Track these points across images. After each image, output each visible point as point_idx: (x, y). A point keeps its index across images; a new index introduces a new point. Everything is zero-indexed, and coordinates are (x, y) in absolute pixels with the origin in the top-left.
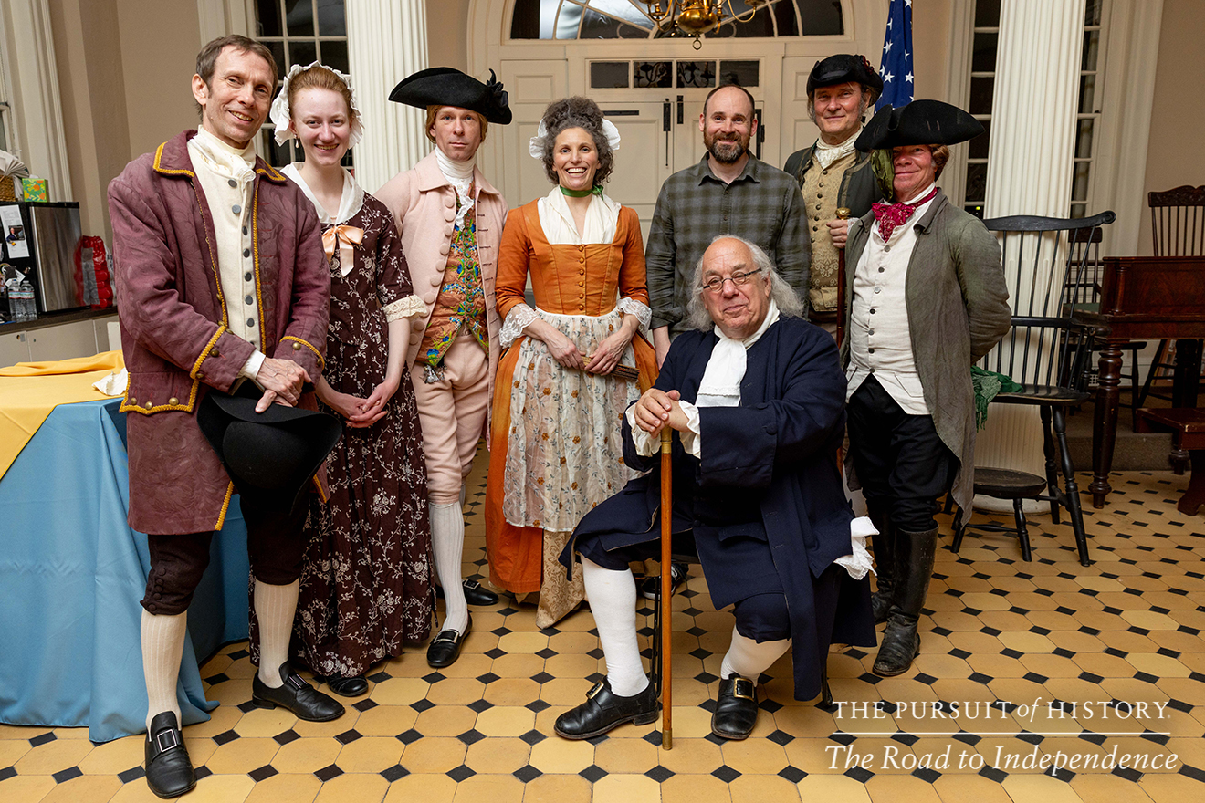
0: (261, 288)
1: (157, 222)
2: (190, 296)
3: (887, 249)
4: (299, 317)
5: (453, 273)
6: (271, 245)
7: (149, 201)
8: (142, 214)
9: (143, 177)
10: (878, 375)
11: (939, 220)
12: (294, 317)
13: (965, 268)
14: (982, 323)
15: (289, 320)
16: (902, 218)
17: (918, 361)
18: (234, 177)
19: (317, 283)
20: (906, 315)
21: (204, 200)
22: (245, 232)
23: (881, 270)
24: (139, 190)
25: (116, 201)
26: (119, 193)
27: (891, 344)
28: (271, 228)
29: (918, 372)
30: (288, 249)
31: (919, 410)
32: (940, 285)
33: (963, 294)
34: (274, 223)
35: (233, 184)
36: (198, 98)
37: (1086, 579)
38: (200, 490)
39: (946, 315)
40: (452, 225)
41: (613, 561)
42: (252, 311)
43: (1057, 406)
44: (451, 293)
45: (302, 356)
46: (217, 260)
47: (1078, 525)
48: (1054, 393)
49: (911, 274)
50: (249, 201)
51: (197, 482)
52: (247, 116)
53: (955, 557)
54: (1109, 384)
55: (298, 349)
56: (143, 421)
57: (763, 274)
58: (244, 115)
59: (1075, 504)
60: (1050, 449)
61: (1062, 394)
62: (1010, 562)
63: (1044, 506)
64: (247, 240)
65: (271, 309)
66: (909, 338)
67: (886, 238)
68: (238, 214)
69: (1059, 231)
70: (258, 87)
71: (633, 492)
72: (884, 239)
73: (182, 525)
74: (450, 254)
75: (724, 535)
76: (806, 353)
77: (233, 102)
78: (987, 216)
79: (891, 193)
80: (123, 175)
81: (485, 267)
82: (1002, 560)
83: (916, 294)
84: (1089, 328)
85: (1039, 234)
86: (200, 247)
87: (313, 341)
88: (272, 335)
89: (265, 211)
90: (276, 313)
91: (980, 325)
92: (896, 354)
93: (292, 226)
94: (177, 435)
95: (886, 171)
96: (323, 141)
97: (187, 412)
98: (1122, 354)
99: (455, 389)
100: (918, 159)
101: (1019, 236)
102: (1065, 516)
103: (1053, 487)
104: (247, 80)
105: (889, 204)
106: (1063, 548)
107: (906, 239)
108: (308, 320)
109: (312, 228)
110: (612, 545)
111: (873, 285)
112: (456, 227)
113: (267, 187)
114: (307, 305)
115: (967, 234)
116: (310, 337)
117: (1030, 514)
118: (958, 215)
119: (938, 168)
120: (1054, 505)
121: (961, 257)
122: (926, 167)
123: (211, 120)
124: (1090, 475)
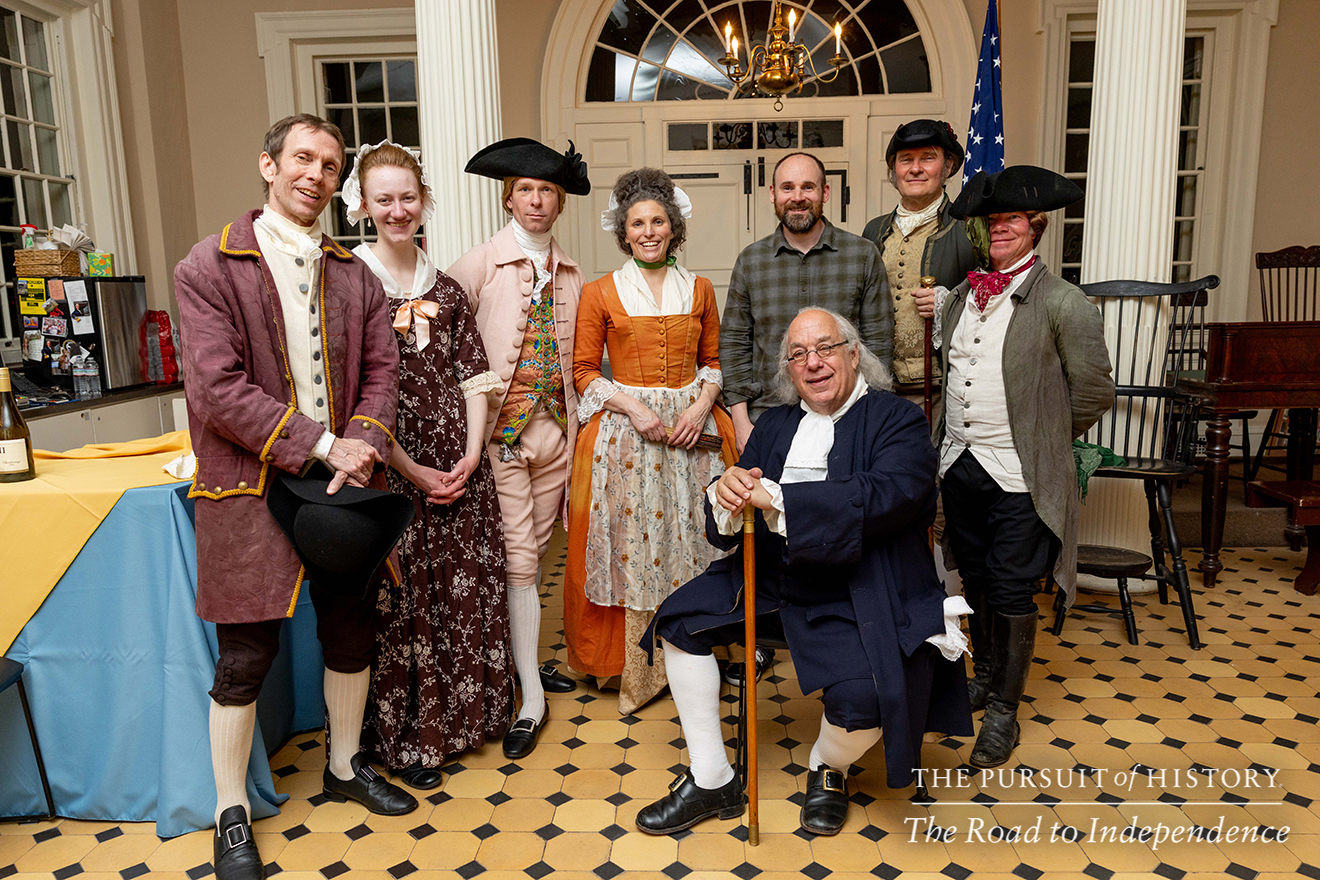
0: (330, 367)
1: (224, 304)
2: (258, 377)
3: (983, 319)
4: (367, 396)
5: (530, 348)
6: (338, 322)
7: (216, 282)
8: (209, 296)
9: (209, 258)
10: (974, 450)
11: (1038, 289)
12: (363, 396)
13: (1065, 341)
14: (1083, 397)
15: (358, 400)
16: (998, 287)
17: (1016, 436)
18: (300, 255)
19: (385, 360)
20: (1003, 388)
21: (271, 280)
22: (313, 310)
23: (977, 341)
24: (206, 272)
25: (183, 285)
26: (186, 276)
27: (988, 418)
28: (338, 306)
29: (1016, 448)
30: (355, 327)
31: (1017, 487)
32: (1039, 357)
33: (1064, 367)
34: (342, 301)
35: (300, 262)
36: (265, 176)
37: (1197, 663)
38: (271, 577)
39: (1045, 388)
40: (529, 300)
41: (695, 645)
42: (321, 391)
43: (1162, 480)
44: (528, 370)
45: (372, 436)
46: (285, 339)
47: (1186, 605)
48: (1158, 466)
49: (1008, 346)
50: (316, 279)
51: (268, 568)
52: (315, 193)
53: (1056, 640)
54: (1217, 456)
55: (368, 428)
56: (212, 506)
57: (850, 347)
58: (312, 192)
59: (1183, 585)
60: (1155, 525)
61: (1167, 467)
62: (1115, 645)
63: (1152, 585)
64: (315, 319)
65: (340, 389)
66: (1006, 413)
67: (982, 308)
68: (305, 293)
69: (1160, 296)
70: (327, 164)
71: (716, 573)
72: (980, 308)
73: (253, 613)
74: (527, 329)
75: (811, 615)
76: (895, 424)
77: (301, 179)
78: (1084, 280)
79: (987, 261)
80: (189, 258)
81: (562, 342)
82: (1106, 643)
83: (1014, 366)
84: (1194, 398)
85: (1140, 299)
86: (268, 327)
87: (383, 420)
88: (341, 414)
89: (332, 289)
90: (344, 392)
91: (1081, 399)
92: (992, 429)
93: (359, 303)
94: (247, 520)
95: (982, 239)
96: (395, 219)
97: (257, 496)
98: (1231, 424)
99: (531, 467)
100: (1015, 227)
101: (1119, 301)
102: (1173, 596)
103: (1160, 565)
104: (317, 157)
105: (985, 273)
106: (1171, 630)
107: (1003, 308)
108: (378, 398)
109: (380, 305)
110: (696, 627)
111: (969, 356)
112: (533, 302)
113: (334, 265)
114: (376, 383)
115: (1067, 304)
116: (380, 415)
117: (1135, 594)
118: (1057, 285)
119: (1037, 236)
120: (1161, 584)
121: (1061, 328)
122: (1024, 234)
123: (277, 198)
124: (1200, 552)
